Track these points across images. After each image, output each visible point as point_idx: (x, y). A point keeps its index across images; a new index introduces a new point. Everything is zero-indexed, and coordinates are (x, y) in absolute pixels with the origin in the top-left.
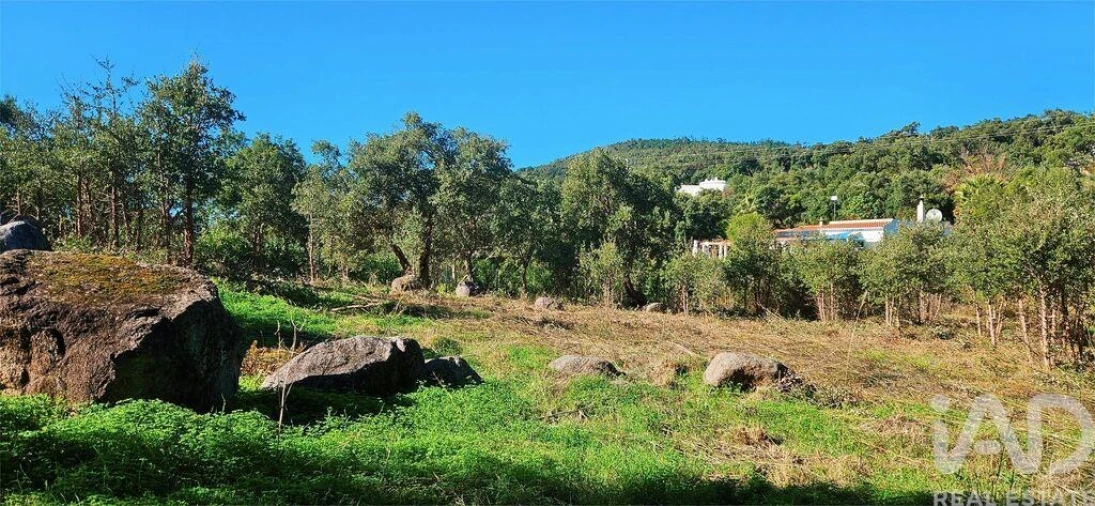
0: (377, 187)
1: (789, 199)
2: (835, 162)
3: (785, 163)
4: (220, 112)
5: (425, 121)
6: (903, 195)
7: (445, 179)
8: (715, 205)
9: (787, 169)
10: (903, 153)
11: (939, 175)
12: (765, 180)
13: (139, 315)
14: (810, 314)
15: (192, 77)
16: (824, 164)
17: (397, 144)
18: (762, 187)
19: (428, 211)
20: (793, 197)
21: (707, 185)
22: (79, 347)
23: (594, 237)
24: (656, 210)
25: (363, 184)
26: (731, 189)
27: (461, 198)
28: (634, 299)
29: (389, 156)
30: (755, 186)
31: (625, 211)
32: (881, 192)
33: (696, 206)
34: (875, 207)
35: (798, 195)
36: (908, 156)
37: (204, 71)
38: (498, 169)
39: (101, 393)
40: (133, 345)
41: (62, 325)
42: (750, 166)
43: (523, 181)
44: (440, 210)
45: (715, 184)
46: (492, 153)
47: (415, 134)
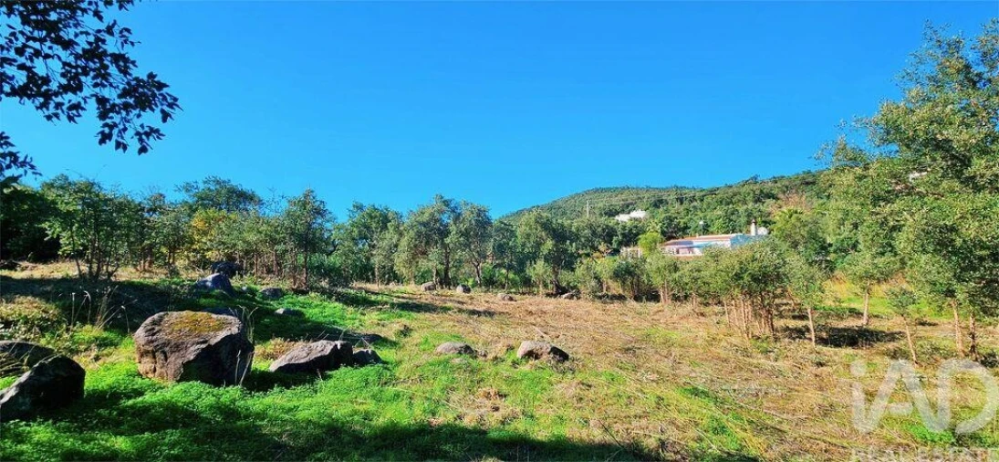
0: (419, 234)
1: (680, 222)
2: (708, 199)
3: (681, 201)
4: (319, 212)
5: (446, 198)
6: (746, 219)
7: (453, 228)
8: (636, 227)
9: (682, 203)
10: (749, 194)
11: (769, 206)
12: (667, 211)
13: (198, 343)
14: (656, 298)
15: (306, 196)
16: (702, 200)
17: (431, 210)
18: (664, 215)
19: (445, 246)
20: (682, 221)
21: (634, 214)
22: (172, 358)
23: (533, 257)
24: (568, 242)
25: (412, 233)
26: (648, 217)
27: (462, 239)
28: (560, 291)
29: (426, 218)
30: (661, 213)
31: (549, 244)
32: (733, 217)
33: (624, 228)
34: (730, 227)
35: (685, 220)
36: (752, 195)
37: (312, 192)
38: (483, 222)
39: (178, 378)
40: (192, 358)
41: (167, 349)
42: (658, 203)
43: (505, 224)
44: (451, 245)
45: (639, 214)
46: (480, 212)
47: (439, 205)
